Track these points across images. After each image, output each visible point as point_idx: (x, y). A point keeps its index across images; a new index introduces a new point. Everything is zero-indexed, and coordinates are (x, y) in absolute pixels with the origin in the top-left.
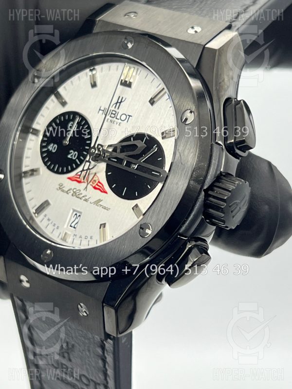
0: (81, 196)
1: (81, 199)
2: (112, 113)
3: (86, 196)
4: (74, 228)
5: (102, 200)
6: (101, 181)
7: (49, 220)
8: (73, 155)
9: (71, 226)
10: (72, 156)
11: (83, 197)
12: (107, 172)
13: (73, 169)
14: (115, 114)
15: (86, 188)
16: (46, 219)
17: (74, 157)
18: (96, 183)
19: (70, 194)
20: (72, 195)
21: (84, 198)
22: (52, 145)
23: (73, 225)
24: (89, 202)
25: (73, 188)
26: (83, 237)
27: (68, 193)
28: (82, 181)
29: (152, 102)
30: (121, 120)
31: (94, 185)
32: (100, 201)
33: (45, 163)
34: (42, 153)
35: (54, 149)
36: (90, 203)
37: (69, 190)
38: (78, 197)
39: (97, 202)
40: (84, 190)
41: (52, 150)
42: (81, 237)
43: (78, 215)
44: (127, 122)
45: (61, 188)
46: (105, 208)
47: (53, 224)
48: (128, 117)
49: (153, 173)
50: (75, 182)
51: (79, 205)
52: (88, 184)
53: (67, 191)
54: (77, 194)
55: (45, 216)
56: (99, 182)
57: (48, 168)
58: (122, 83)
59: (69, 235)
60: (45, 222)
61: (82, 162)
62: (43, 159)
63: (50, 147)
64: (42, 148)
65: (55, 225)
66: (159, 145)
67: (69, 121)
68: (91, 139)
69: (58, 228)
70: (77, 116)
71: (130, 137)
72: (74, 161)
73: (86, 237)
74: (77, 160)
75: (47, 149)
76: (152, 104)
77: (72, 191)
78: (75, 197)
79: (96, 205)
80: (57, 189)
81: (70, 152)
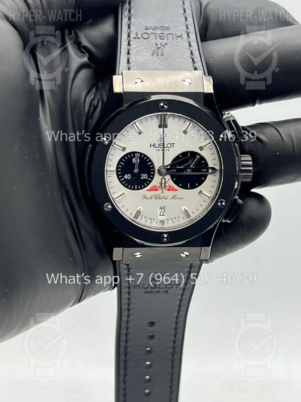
0: (161, 197)
1: (162, 199)
3: (165, 196)
7: (145, 217)
8: (144, 176)
11: (163, 197)
12: (172, 179)
13: (148, 184)
18: (168, 187)
19: (153, 199)
20: (155, 199)
22: (126, 175)
23: (161, 214)
25: (153, 195)
26: (173, 218)
31: (167, 189)
32: (175, 196)
33: (127, 187)
34: (121, 182)
35: (129, 177)
36: (169, 199)
39: (174, 197)
40: (162, 193)
42: (171, 219)
43: (162, 208)
45: (145, 197)
46: (180, 198)
47: (149, 219)
49: (202, 170)
50: (153, 191)
51: (162, 203)
52: (162, 190)
54: (158, 197)
55: (142, 216)
56: (170, 186)
57: (130, 189)
58: (160, 127)
59: (164, 221)
60: (144, 219)
61: (152, 179)
62: (124, 185)
63: (126, 177)
64: (119, 179)
65: (151, 219)
66: (199, 154)
67: (132, 158)
68: (152, 164)
69: (154, 219)
70: (136, 154)
71: (178, 156)
72: (147, 180)
73: (175, 218)
74: (148, 178)
75: (124, 179)
76: (186, 133)
77: (153, 197)
78: (157, 199)
79: (174, 199)
80: (142, 199)
81: (141, 175)
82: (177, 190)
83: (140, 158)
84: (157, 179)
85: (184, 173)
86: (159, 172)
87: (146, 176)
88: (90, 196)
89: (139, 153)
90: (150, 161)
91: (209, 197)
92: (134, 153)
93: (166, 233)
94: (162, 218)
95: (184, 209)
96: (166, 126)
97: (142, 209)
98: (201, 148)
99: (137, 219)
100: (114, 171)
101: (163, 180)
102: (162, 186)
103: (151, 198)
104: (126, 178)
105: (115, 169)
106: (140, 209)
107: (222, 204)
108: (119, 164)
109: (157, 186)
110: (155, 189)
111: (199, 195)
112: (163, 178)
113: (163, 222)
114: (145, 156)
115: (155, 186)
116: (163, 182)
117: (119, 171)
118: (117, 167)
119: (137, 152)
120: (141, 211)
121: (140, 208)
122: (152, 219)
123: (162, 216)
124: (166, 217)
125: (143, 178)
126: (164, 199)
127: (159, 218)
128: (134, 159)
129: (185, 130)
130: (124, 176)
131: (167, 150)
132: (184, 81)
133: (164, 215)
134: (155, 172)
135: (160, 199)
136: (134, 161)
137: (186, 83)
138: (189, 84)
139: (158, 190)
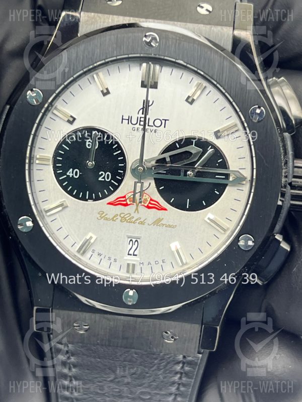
0: (134, 220)
1: (134, 223)
2: (140, 121)
3: (140, 218)
4: (134, 255)
5: (163, 219)
7: (100, 255)
8: (105, 176)
9: (129, 254)
10: (104, 178)
11: (137, 220)
12: (158, 187)
13: (111, 193)
15: (137, 209)
16: (95, 255)
17: (108, 178)
18: (148, 202)
19: (118, 221)
20: (121, 221)
21: (138, 221)
22: (71, 170)
23: (131, 252)
24: (146, 224)
25: (119, 214)
26: (153, 263)
27: (115, 221)
28: (129, 203)
29: (190, 100)
30: (156, 126)
31: (146, 205)
32: (159, 220)
33: (70, 193)
34: (60, 183)
35: (76, 175)
36: (148, 224)
37: (114, 217)
38: (129, 222)
39: (157, 222)
40: (135, 212)
41: (73, 176)
42: (149, 263)
43: (134, 240)
44: (165, 127)
46: (170, 226)
47: (107, 258)
48: (163, 122)
49: (217, 176)
50: (120, 206)
51: (136, 230)
52: (137, 206)
53: (113, 218)
54: (127, 219)
55: (93, 252)
56: (151, 200)
57: (77, 197)
58: (143, 85)
59: (134, 265)
60: (96, 259)
61: (120, 182)
62: (65, 188)
63: (70, 173)
64: (57, 176)
65: (110, 258)
66: (214, 146)
68: (122, 154)
69: (116, 260)
70: (94, 132)
71: (174, 143)
72: (110, 183)
73: (156, 263)
74: (112, 181)
75: (65, 176)
76: (191, 103)
77: (118, 217)
78: (125, 222)
79: (157, 225)
80: (98, 218)
81: (100, 173)
82: (165, 209)
85: (181, 177)
86: (134, 171)
87: (108, 175)
89: (99, 131)
90: (119, 148)
91: (225, 230)
92: (90, 130)
93: (132, 287)
94: (132, 260)
95: (176, 247)
96: (155, 86)
97: (94, 237)
98: (217, 134)
99: (83, 255)
101: (139, 185)
103: (113, 219)
104: (71, 175)
105: (50, 154)
106: (91, 238)
107: (246, 243)
108: (59, 147)
109: (127, 197)
110: (122, 202)
112: (140, 182)
113: (131, 268)
115: (125, 197)
116: (138, 190)
117: (59, 162)
118: (56, 154)
119: (95, 129)
120: (92, 241)
121: (90, 234)
122: (112, 260)
123: (132, 256)
124: (139, 259)
125: (102, 178)
126: (139, 223)
127: (125, 258)
128: (89, 142)
129: (190, 96)
130: (67, 172)
131: (153, 131)
132: (199, 6)
133: (136, 255)
134: (126, 170)
135: (131, 222)
136: (89, 145)
137: (202, 11)
138: (208, 13)
139: (130, 204)
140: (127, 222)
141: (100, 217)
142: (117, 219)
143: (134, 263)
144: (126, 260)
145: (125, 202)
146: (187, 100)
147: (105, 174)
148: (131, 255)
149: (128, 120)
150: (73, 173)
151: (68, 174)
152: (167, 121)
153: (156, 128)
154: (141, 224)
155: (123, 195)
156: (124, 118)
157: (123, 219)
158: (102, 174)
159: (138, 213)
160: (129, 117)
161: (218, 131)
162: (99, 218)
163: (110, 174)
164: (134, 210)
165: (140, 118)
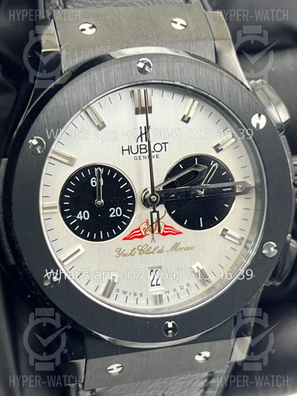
0: (152, 250)
1: (153, 253)
2: (141, 149)
3: (158, 247)
4: (157, 285)
5: (180, 243)
6: (166, 224)
7: (125, 293)
8: (115, 212)
9: (152, 286)
10: (115, 214)
11: (155, 249)
12: (169, 212)
13: (124, 227)
14: (145, 148)
15: (153, 238)
16: (120, 294)
17: (119, 213)
18: (163, 229)
19: (137, 254)
20: (140, 254)
21: (156, 251)
22: (80, 212)
23: (154, 283)
24: (165, 251)
25: (136, 247)
26: (178, 289)
27: (133, 255)
28: (144, 234)
29: (186, 119)
30: (157, 151)
31: (161, 232)
32: (177, 244)
33: (84, 237)
34: (72, 228)
35: (86, 217)
36: (167, 252)
37: (132, 251)
38: (148, 253)
39: (175, 247)
40: (152, 242)
41: (83, 218)
42: (175, 290)
46: (188, 249)
47: (132, 294)
48: (163, 145)
49: (224, 190)
50: (136, 239)
51: (154, 260)
53: (131, 253)
54: (145, 250)
55: (118, 290)
56: (166, 226)
57: (91, 239)
59: (160, 296)
60: (122, 297)
61: (131, 215)
62: (77, 233)
63: (80, 216)
64: (67, 222)
65: (135, 294)
66: (216, 161)
67: (88, 178)
68: (129, 186)
69: (141, 295)
70: (96, 170)
71: (177, 166)
72: (122, 218)
73: (182, 288)
74: (124, 215)
75: (76, 220)
76: (187, 122)
77: (136, 250)
78: (144, 254)
79: (175, 251)
80: (116, 256)
81: (110, 210)
82: (181, 233)
83: (104, 176)
84: (141, 216)
86: (146, 202)
87: (118, 210)
88: (12, 261)
89: (101, 166)
90: (125, 180)
91: (240, 241)
92: (92, 167)
93: (169, 319)
94: (156, 290)
95: (198, 268)
98: (217, 149)
99: (108, 297)
100: (55, 207)
101: (155, 215)
102: (154, 226)
104: (81, 218)
105: (56, 202)
106: (114, 278)
107: (269, 250)
108: (64, 191)
109: (141, 229)
110: (137, 235)
111: (221, 238)
112: (155, 211)
113: (159, 299)
114: (113, 171)
115: (139, 229)
116: (155, 219)
117: (67, 206)
118: (62, 199)
119: (97, 166)
120: (116, 280)
121: (113, 275)
122: (138, 296)
123: (156, 286)
124: (163, 288)
125: (113, 215)
126: (157, 253)
127: (150, 290)
128: (94, 180)
129: (186, 114)
130: (77, 215)
131: (155, 157)
132: (172, 21)
133: (159, 285)
134: (135, 202)
135: (150, 253)
136: (94, 184)
137: (178, 27)
138: (184, 28)
139: (145, 236)
140: (146, 254)
141: (118, 254)
142: (136, 252)
143: (160, 293)
144: (152, 292)
145: (140, 234)
146: (183, 120)
147: (115, 209)
148: (154, 285)
149: (129, 150)
150: (82, 215)
151: (78, 217)
152: (166, 144)
153: (157, 153)
154: (160, 252)
155: (137, 228)
156: (124, 149)
157: (142, 252)
158: (112, 211)
159: (155, 242)
160: (129, 147)
161: (219, 145)
162: (118, 256)
163: (120, 208)
164: (151, 240)
165: (140, 145)
